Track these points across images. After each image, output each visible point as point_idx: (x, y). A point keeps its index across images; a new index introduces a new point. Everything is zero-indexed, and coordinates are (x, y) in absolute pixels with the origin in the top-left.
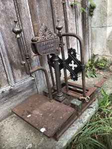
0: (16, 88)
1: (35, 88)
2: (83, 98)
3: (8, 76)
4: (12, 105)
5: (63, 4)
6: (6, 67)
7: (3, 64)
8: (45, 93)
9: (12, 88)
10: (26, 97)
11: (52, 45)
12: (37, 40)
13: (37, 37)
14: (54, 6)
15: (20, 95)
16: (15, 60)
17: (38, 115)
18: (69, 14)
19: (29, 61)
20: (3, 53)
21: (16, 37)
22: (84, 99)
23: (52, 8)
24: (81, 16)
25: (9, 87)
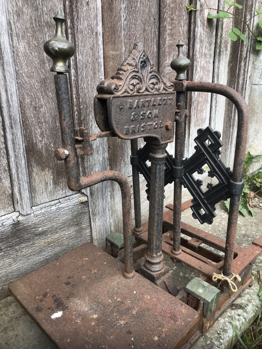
0: (32, 220)
1: (85, 225)
2: (221, 277)
3: (16, 183)
4: (15, 267)
5: (190, 13)
6: (12, 160)
7: (6, 148)
8: (113, 245)
9: (21, 218)
10: (57, 249)
11: (156, 111)
12: (116, 89)
13: (115, 81)
14: (166, 16)
15: (41, 242)
16: (41, 143)
17: (84, 317)
18: (201, 42)
19: (83, 148)
20: (10, 117)
21: (52, 70)
22: (226, 282)
23: (160, 19)
24: (229, 52)
25: (15, 215)
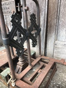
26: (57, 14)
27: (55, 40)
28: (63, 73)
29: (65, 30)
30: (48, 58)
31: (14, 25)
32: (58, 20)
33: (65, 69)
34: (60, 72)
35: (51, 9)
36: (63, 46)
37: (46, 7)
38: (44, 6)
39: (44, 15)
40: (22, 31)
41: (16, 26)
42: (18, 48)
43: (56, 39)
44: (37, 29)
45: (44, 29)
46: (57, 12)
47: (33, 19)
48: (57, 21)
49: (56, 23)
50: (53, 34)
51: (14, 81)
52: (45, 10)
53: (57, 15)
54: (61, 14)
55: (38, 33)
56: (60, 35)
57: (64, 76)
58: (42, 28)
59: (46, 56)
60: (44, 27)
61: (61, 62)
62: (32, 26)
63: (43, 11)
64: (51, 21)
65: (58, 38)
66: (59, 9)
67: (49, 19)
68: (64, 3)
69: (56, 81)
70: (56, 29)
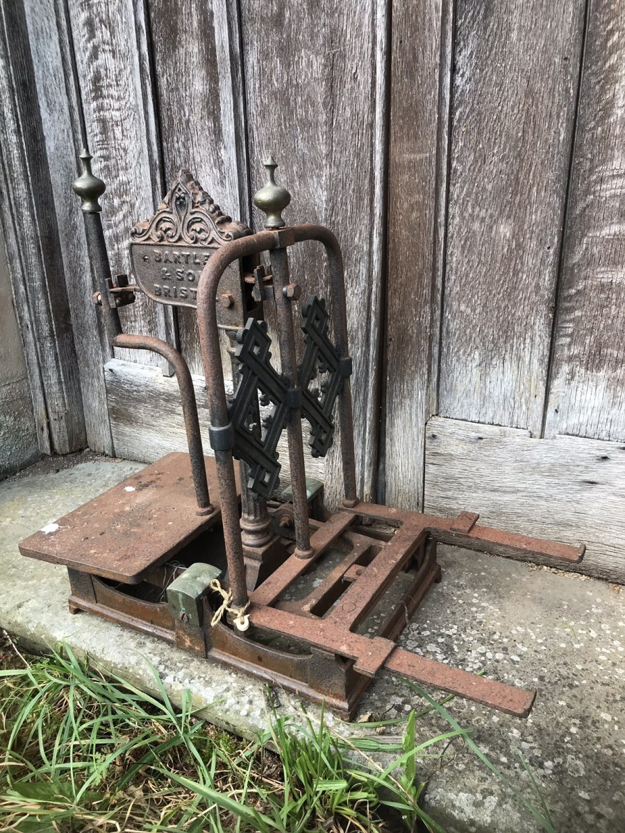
12: (138, 234)
26: (434, 278)
27: (428, 412)
28: (473, 587)
29: (477, 362)
30: (394, 510)
31: (249, 369)
32: (438, 312)
33: (485, 570)
34: (459, 587)
35: (403, 252)
36: (470, 447)
37: (376, 240)
38: (365, 234)
39: (363, 284)
40: (274, 387)
41: (254, 374)
42: (257, 463)
43: (435, 409)
44: (335, 364)
45: (366, 353)
46: (434, 269)
47: (317, 324)
48: (433, 313)
49: (431, 327)
50: (417, 380)
51: (243, 610)
52: (370, 254)
53: (434, 286)
54: (453, 277)
55: (339, 387)
56: (452, 390)
57: (474, 601)
58: (355, 352)
59: (383, 503)
60: (368, 346)
61: (455, 526)
62: (311, 357)
63: (358, 261)
64: (402, 312)
65: (445, 402)
66: (441, 258)
67: (395, 304)
68: (464, 230)
69: (434, 622)
70: (430, 356)
